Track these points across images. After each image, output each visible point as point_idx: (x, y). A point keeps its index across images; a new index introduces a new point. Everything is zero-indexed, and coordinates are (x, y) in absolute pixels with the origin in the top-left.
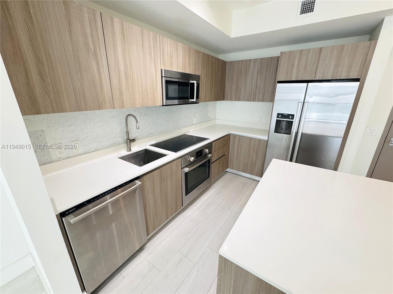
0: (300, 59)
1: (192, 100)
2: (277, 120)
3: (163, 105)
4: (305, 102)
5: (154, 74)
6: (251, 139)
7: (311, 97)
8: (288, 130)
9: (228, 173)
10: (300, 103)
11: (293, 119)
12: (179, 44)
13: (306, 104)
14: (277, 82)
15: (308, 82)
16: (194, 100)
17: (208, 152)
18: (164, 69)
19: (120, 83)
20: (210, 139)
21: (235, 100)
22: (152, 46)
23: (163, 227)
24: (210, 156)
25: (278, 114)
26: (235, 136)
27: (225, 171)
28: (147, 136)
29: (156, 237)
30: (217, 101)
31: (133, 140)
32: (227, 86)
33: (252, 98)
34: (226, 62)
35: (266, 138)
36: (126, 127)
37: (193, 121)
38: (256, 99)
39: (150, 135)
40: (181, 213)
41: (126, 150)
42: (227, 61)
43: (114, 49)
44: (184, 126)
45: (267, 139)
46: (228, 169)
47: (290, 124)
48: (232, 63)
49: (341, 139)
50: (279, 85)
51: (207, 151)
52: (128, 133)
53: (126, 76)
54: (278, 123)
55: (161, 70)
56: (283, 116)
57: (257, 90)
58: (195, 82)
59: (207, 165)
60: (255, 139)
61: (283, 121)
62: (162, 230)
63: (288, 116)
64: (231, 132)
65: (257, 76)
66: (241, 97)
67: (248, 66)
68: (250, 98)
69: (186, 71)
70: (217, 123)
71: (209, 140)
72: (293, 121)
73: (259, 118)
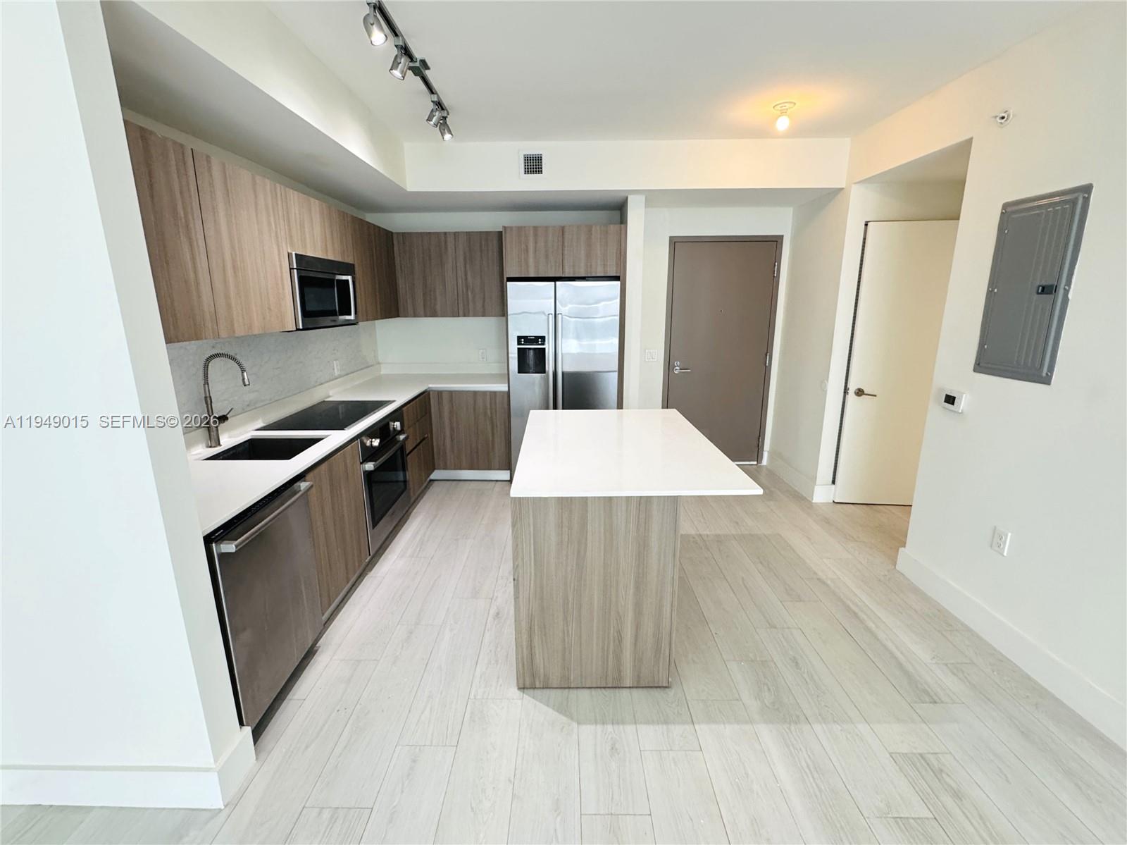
0: (536, 243)
1: (348, 317)
2: (519, 349)
3: (298, 330)
4: (557, 313)
5: (278, 263)
6: (475, 393)
7: (565, 305)
8: (540, 367)
9: (436, 482)
10: (550, 316)
11: (543, 344)
12: (312, 200)
13: (559, 317)
14: (505, 279)
15: (555, 279)
16: (352, 317)
17: (399, 428)
18: (296, 254)
19: (225, 282)
20: (394, 401)
21: (426, 316)
22: (270, 206)
23: (338, 606)
24: (402, 437)
25: (519, 338)
26: (440, 393)
27: (428, 480)
28: (243, 409)
29: (332, 625)
30: (376, 321)
31: (223, 419)
32: (402, 283)
33: (460, 309)
34: (392, 233)
35: (504, 388)
36: (204, 385)
37: (334, 369)
38: (471, 313)
39: (250, 408)
40: (367, 574)
41: (204, 445)
42: (394, 231)
43: (214, 215)
44: (316, 382)
45: (506, 389)
46: (436, 471)
47: (541, 354)
48: (405, 236)
49: (617, 374)
50: (509, 284)
51: (397, 425)
52: (208, 401)
53: (235, 268)
54: (522, 353)
55: (289, 255)
56: (527, 340)
57: (470, 294)
58: (349, 278)
59: (400, 461)
60: (484, 393)
61: (530, 349)
62: (336, 615)
63: (536, 340)
64: (430, 386)
65: (465, 267)
66: (438, 307)
67: (443, 243)
68: (456, 309)
69: (329, 254)
70: (382, 373)
71: (393, 404)
72: (544, 349)
73: (481, 351)
